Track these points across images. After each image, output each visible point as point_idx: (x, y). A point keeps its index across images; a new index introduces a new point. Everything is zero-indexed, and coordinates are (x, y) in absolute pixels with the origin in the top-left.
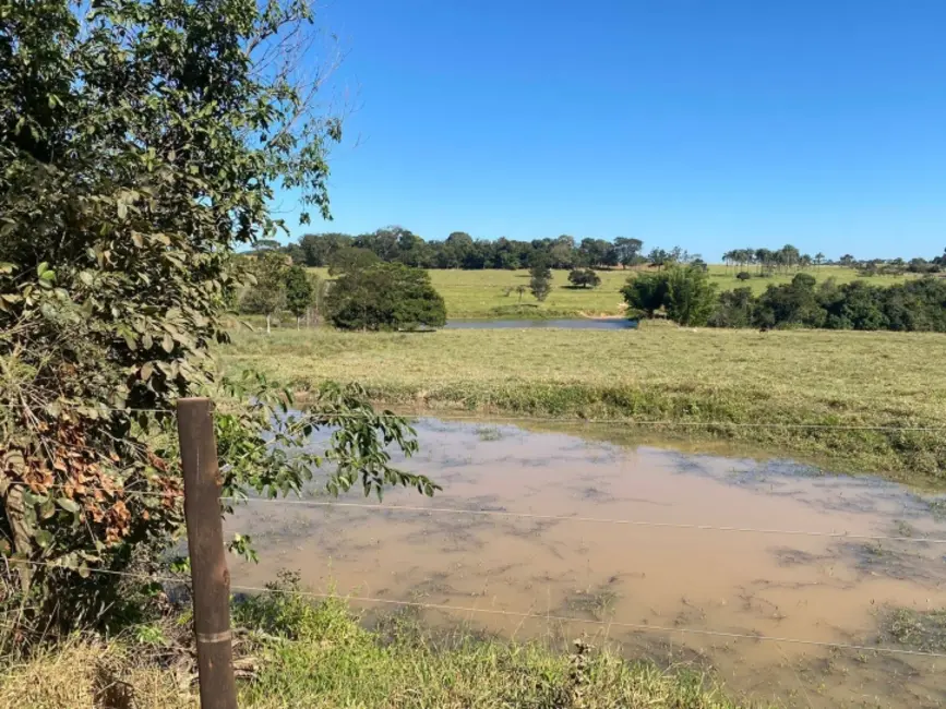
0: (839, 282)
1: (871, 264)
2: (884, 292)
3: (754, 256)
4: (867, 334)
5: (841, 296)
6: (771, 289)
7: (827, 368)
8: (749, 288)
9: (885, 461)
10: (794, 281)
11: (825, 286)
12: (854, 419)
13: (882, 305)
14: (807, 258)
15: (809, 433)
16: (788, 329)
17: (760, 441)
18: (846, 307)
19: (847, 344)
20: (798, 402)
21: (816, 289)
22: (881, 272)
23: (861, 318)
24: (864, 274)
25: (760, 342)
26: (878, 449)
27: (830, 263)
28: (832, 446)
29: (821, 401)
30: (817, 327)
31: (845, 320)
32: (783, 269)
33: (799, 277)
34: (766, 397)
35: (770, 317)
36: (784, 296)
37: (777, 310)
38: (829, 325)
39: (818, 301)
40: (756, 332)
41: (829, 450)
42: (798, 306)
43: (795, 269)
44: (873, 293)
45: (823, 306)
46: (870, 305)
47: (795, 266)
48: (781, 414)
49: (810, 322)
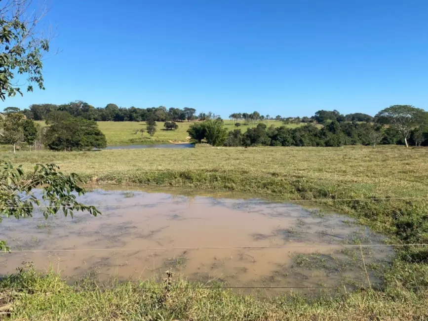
0: (276, 127)
1: (288, 119)
2: (293, 131)
3: (242, 116)
4: (287, 148)
5: (276, 132)
6: (249, 130)
7: (271, 161)
8: (240, 130)
9: (294, 196)
10: (258, 126)
11: (270, 128)
12: (282, 180)
13: (292, 136)
14: (263, 117)
15: (264, 187)
16: (256, 146)
17: (245, 191)
18: (278, 137)
19: (279, 152)
20: (260, 174)
21: (266, 130)
22: (292, 122)
23: (284, 141)
24: (285, 124)
25: (245, 152)
26: (291, 192)
27: (272, 119)
28: (274, 191)
29: (269, 173)
30: (267, 145)
31: (278, 142)
32: (253, 121)
33: (260, 125)
34: (247, 172)
35: (249, 142)
36: (254, 133)
37: (251, 139)
38: (272, 145)
39: (268, 134)
40: (243, 148)
41: (272, 193)
42: (259, 137)
43: (258, 121)
44: (289, 131)
45: (270, 137)
46: (288, 136)
47: (258, 120)
48: (253, 179)
49: (264, 144)
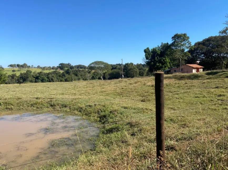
0: (37, 72)
1: (44, 68)
2: (47, 74)
3: (16, 66)
4: (44, 83)
5: (38, 75)
6: (21, 73)
7: (36, 91)
8: (16, 74)
9: (49, 109)
10: (27, 72)
11: (34, 73)
12: (42, 101)
13: (47, 77)
14: (29, 66)
15: (32, 106)
16: (26, 83)
17: (20, 109)
18: (39, 77)
19: (40, 86)
20: (29, 99)
21: (32, 74)
22: (46, 69)
23: (43, 80)
24: (43, 70)
25: (19, 87)
26: (47, 107)
27: (35, 67)
28: (38, 108)
29: (34, 98)
30: (33, 82)
31: (39, 80)
32: (24, 69)
33: (28, 71)
34: (21, 99)
35: (21, 81)
36: (25, 75)
37: (23, 79)
38: (36, 82)
39: (33, 76)
40: (18, 85)
41: (37, 109)
42: (28, 78)
43: (27, 69)
44: (45, 74)
45: (34, 77)
46: (45, 77)
47: (27, 68)
48: (25, 102)
49: (31, 81)
